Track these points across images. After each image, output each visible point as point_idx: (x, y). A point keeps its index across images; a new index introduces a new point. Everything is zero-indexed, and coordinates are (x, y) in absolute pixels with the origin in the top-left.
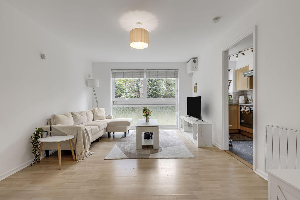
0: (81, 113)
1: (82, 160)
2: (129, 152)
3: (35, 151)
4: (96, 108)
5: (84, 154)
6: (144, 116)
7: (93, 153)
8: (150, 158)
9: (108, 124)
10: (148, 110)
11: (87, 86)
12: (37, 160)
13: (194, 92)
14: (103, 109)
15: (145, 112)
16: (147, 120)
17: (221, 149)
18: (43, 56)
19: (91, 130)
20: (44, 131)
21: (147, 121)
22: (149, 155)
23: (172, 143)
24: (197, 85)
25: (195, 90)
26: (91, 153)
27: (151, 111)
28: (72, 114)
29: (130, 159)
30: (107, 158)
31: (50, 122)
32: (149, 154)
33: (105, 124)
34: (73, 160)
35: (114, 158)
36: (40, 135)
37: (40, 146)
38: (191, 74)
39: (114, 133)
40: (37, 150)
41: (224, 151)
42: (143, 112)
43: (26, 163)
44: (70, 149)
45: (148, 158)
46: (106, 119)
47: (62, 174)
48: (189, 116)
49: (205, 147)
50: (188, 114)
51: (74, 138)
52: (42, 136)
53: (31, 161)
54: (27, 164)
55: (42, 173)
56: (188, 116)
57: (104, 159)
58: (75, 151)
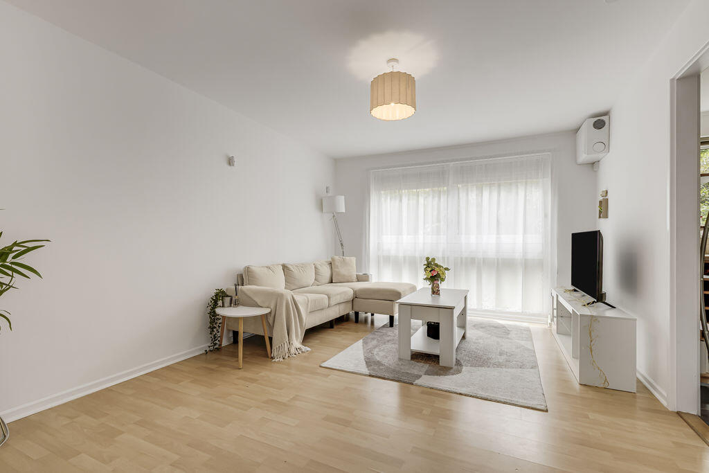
0: (303, 266)
1: (281, 359)
2: (378, 361)
3: (212, 328)
4: (337, 257)
5: (286, 349)
6: (426, 279)
7: (309, 349)
8: (416, 385)
9: (355, 292)
10: (437, 265)
11: (321, 209)
12: (215, 344)
13: (600, 217)
14: (354, 259)
15: (430, 269)
16: (435, 292)
17: (664, 403)
18: (230, 162)
19: (308, 301)
20: (228, 296)
21: (433, 292)
22: (419, 377)
23: (502, 359)
24: (609, 196)
25: (600, 212)
26: (304, 348)
27: (447, 269)
28: (285, 267)
29: (370, 376)
30: (324, 364)
31: (241, 279)
32: (420, 373)
33: (345, 293)
34: (267, 356)
35: (337, 368)
36: (220, 303)
37: (220, 321)
38: (593, 165)
39: (372, 315)
40: (215, 328)
41: (679, 414)
42: (425, 270)
43: (199, 347)
44: (261, 333)
45: (412, 384)
46: (358, 281)
47: (238, 378)
48: (575, 291)
49: (602, 386)
50: (573, 284)
51: (270, 313)
52: (223, 303)
53: (205, 345)
54: (200, 349)
55: (212, 370)
56: (573, 288)
57: (321, 367)
58: (271, 339)
